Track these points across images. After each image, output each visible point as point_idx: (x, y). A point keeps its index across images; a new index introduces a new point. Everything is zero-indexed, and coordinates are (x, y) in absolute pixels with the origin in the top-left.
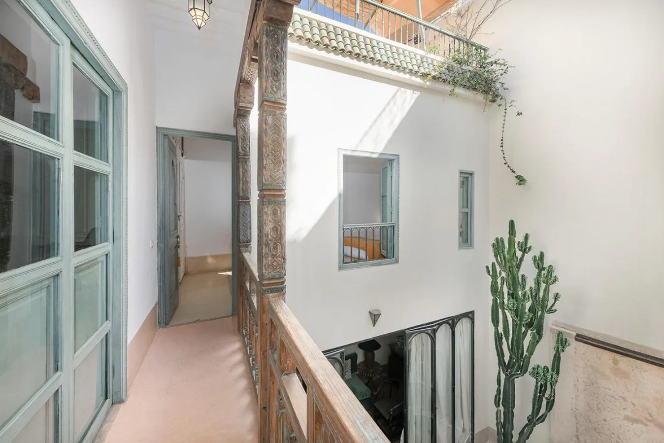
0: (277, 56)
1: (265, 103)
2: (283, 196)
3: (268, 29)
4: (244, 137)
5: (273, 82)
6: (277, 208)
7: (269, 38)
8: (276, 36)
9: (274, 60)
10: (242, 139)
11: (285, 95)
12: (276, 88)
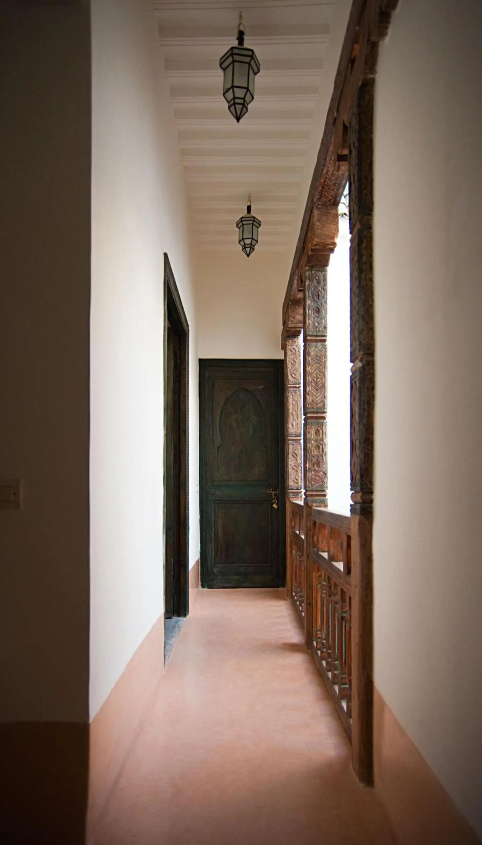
0: (319, 296)
1: (308, 338)
2: (324, 418)
3: (310, 274)
4: (294, 361)
5: (315, 318)
6: (319, 428)
7: (311, 281)
8: (317, 278)
9: (315, 299)
10: (292, 364)
11: (325, 328)
12: (318, 323)
